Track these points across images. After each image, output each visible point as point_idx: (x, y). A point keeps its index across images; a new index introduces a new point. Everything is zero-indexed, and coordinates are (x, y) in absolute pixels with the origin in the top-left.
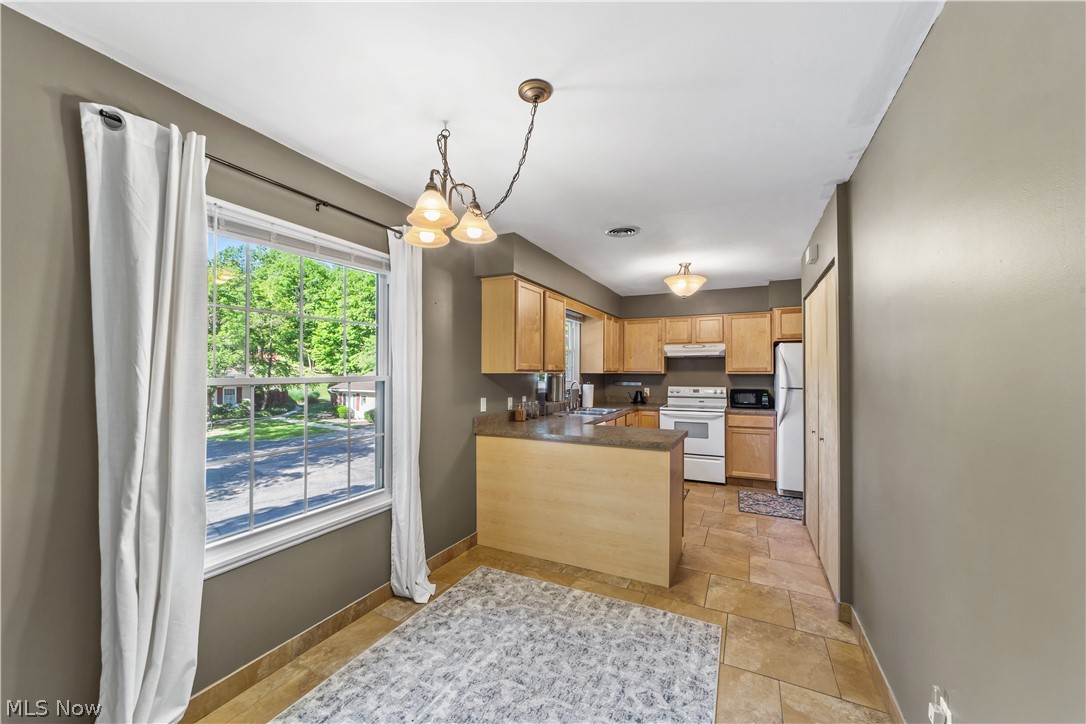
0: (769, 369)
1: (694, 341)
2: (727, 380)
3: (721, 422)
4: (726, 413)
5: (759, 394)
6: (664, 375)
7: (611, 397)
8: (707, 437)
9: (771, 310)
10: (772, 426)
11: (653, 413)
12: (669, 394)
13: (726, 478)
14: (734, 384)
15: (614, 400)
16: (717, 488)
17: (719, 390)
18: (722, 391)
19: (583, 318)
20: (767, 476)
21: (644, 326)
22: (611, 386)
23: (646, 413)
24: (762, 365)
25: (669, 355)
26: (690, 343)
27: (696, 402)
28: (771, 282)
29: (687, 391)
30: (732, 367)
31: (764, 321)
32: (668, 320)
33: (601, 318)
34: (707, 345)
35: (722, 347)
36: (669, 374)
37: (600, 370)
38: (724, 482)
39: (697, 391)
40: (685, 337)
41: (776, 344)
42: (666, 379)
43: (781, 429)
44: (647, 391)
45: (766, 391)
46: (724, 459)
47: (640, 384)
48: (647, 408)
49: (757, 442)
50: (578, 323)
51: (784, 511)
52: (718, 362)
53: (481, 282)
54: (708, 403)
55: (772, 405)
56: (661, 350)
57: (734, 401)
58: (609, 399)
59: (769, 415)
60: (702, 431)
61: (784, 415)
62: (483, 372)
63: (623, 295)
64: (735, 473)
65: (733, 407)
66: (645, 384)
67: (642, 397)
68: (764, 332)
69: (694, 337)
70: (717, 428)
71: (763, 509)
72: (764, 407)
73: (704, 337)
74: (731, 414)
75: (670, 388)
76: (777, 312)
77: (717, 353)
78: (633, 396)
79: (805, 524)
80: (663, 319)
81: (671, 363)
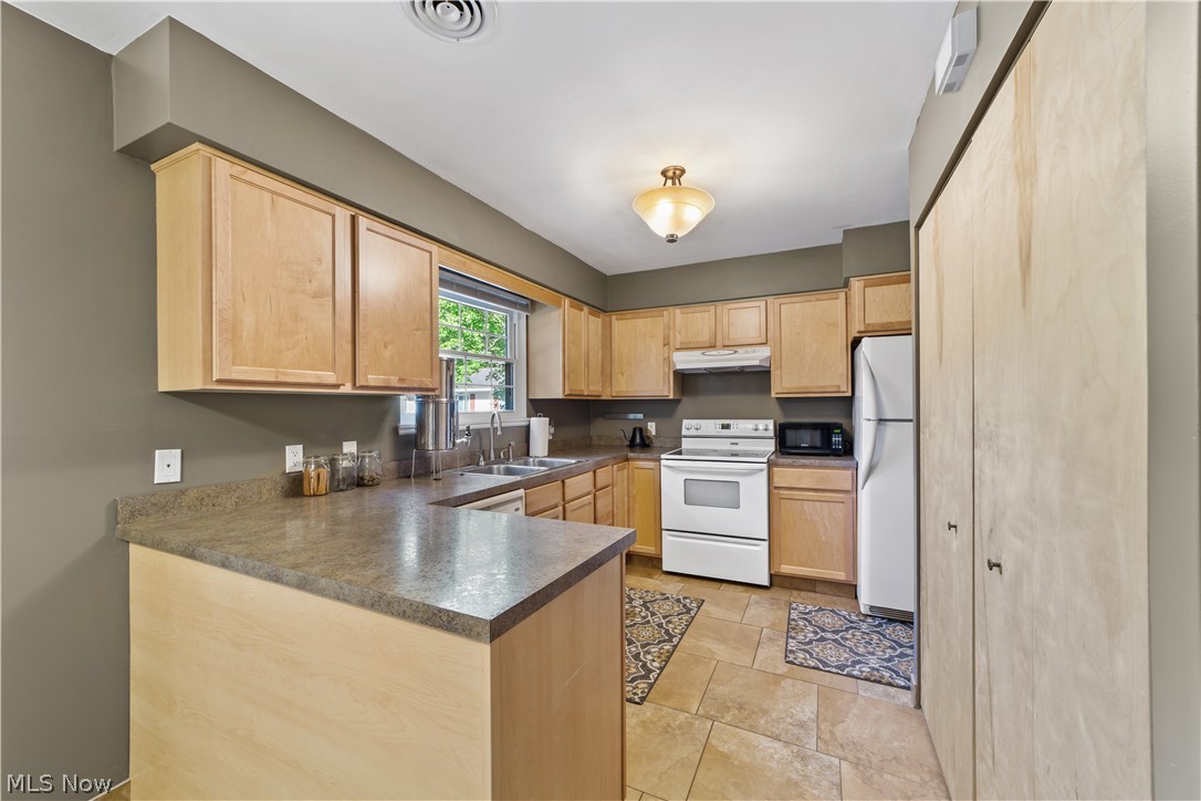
0: (843, 388)
1: (719, 343)
2: (776, 408)
3: (761, 481)
4: (770, 464)
5: (826, 430)
6: (676, 402)
7: (600, 437)
8: (738, 507)
9: (846, 285)
10: (848, 486)
11: (651, 464)
12: (684, 432)
13: (771, 575)
14: (786, 415)
15: (603, 443)
16: (755, 596)
17: (761, 424)
18: (767, 426)
19: (531, 306)
20: (841, 576)
21: (640, 322)
22: (601, 420)
23: (642, 464)
24: (831, 381)
25: (678, 367)
26: (713, 347)
27: (725, 445)
28: (847, 233)
29: (711, 426)
30: (781, 385)
31: (833, 306)
32: (678, 311)
33: (558, 305)
34: (740, 350)
35: (764, 352)
36: (686, 400)
37: (557, 393)
38: (766, 583)
39: (726, 427)
40: (705, 338)
41: (856, 343)
42: (681, 409)
43: (865, 495)
44: (652, 427)
45: (839, 426)
46: (766, 543)
47: (641, 416)
48: (648, 456)
49: (825, 516)
50: (524, 314)
51: (874, 662)
52: (757, 378)
53: (153, 175)
54: (743, 446)
55: (848, 450)
56: (668, 360)
57: (787, 443)
58: (595, 441)
59: (844, 468)
60: (729, 496)
61: (871, 470)
62: (160, 390)
63: (608, 273)
64: (786, 569)
65: (783, 453)
66: (648, 417)
67: (641, 437)
68: (836, 325)
69: (719, 337)
70: (754, 489)
71: (832, 654)
72: (836, 454)
73: (737, 335)
74: (776, 465)
75: (685, 421)
76: (856, 284)
77: (757, 363)
78: (630, 435)
79: (918, 706)
80: (671, 309)
81: (687, 381)
